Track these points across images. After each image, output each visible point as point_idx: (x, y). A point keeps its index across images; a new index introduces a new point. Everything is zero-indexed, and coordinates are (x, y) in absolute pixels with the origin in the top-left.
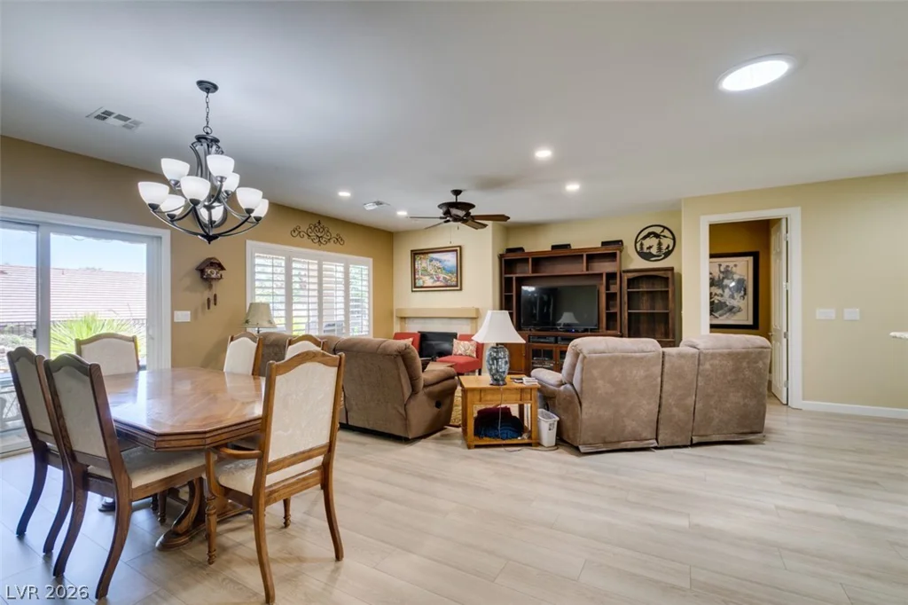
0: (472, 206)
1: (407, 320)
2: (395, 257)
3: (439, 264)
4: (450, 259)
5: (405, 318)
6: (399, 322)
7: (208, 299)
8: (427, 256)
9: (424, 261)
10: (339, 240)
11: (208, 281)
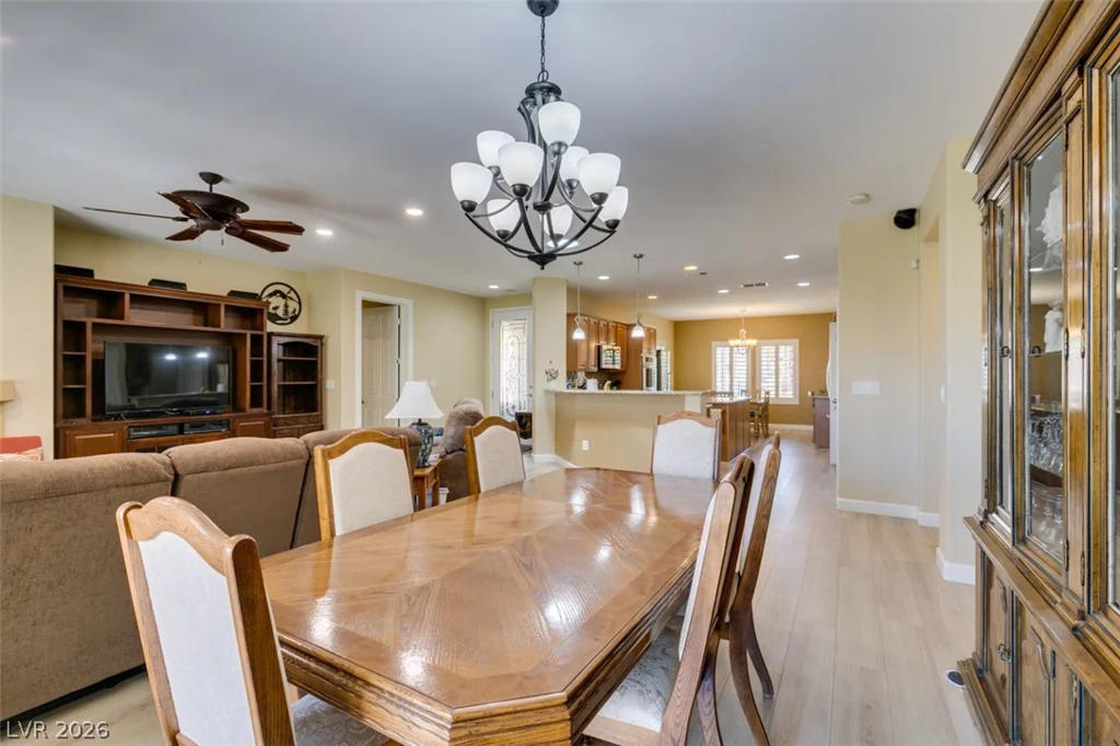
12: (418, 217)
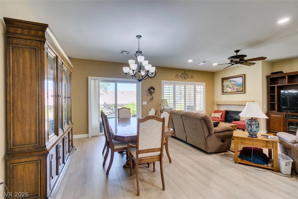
0: (245, 56)
1: (220, 106)
2: (215, 82)
3: (234, 83)
4: (240, 80)
5: (219, 105)
6: (216, 106)
7: (151, 98)
8: (228, 80)
9: (227, 82)
10: (192, 77)
11: (151, 93)
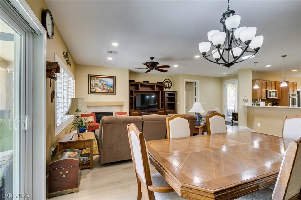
4: (111, 81)
8: (98, 78)
9: (96, 81)
12: (198, 58)
